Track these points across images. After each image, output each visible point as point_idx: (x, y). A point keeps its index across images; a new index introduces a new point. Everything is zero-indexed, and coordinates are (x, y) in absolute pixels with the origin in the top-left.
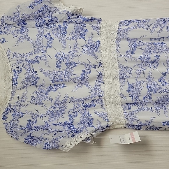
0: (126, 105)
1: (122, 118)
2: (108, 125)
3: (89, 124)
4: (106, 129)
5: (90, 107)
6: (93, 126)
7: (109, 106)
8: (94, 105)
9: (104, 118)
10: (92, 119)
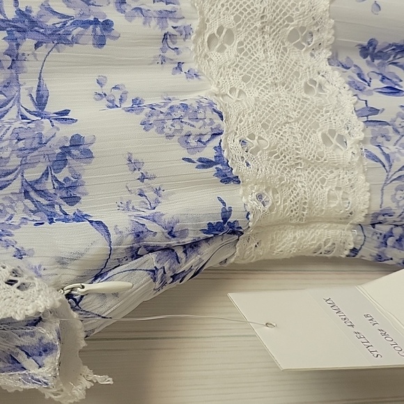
0: (362, 63)
1: (347, 154)
2: (226, 214)
3: (42, 193)
4: (206, 251)
5: (60, 37)
6: (80, 218)
7: (232, 50)
8: (96, 22)
9: (193, 142)
10: (76, 142)
